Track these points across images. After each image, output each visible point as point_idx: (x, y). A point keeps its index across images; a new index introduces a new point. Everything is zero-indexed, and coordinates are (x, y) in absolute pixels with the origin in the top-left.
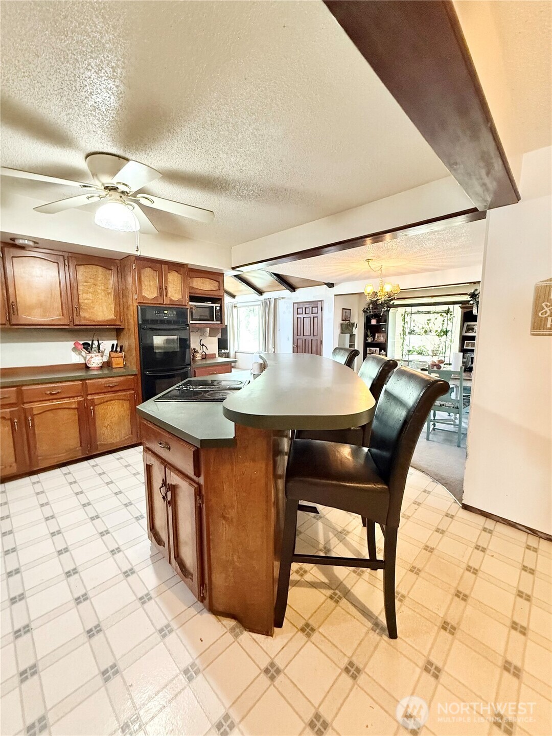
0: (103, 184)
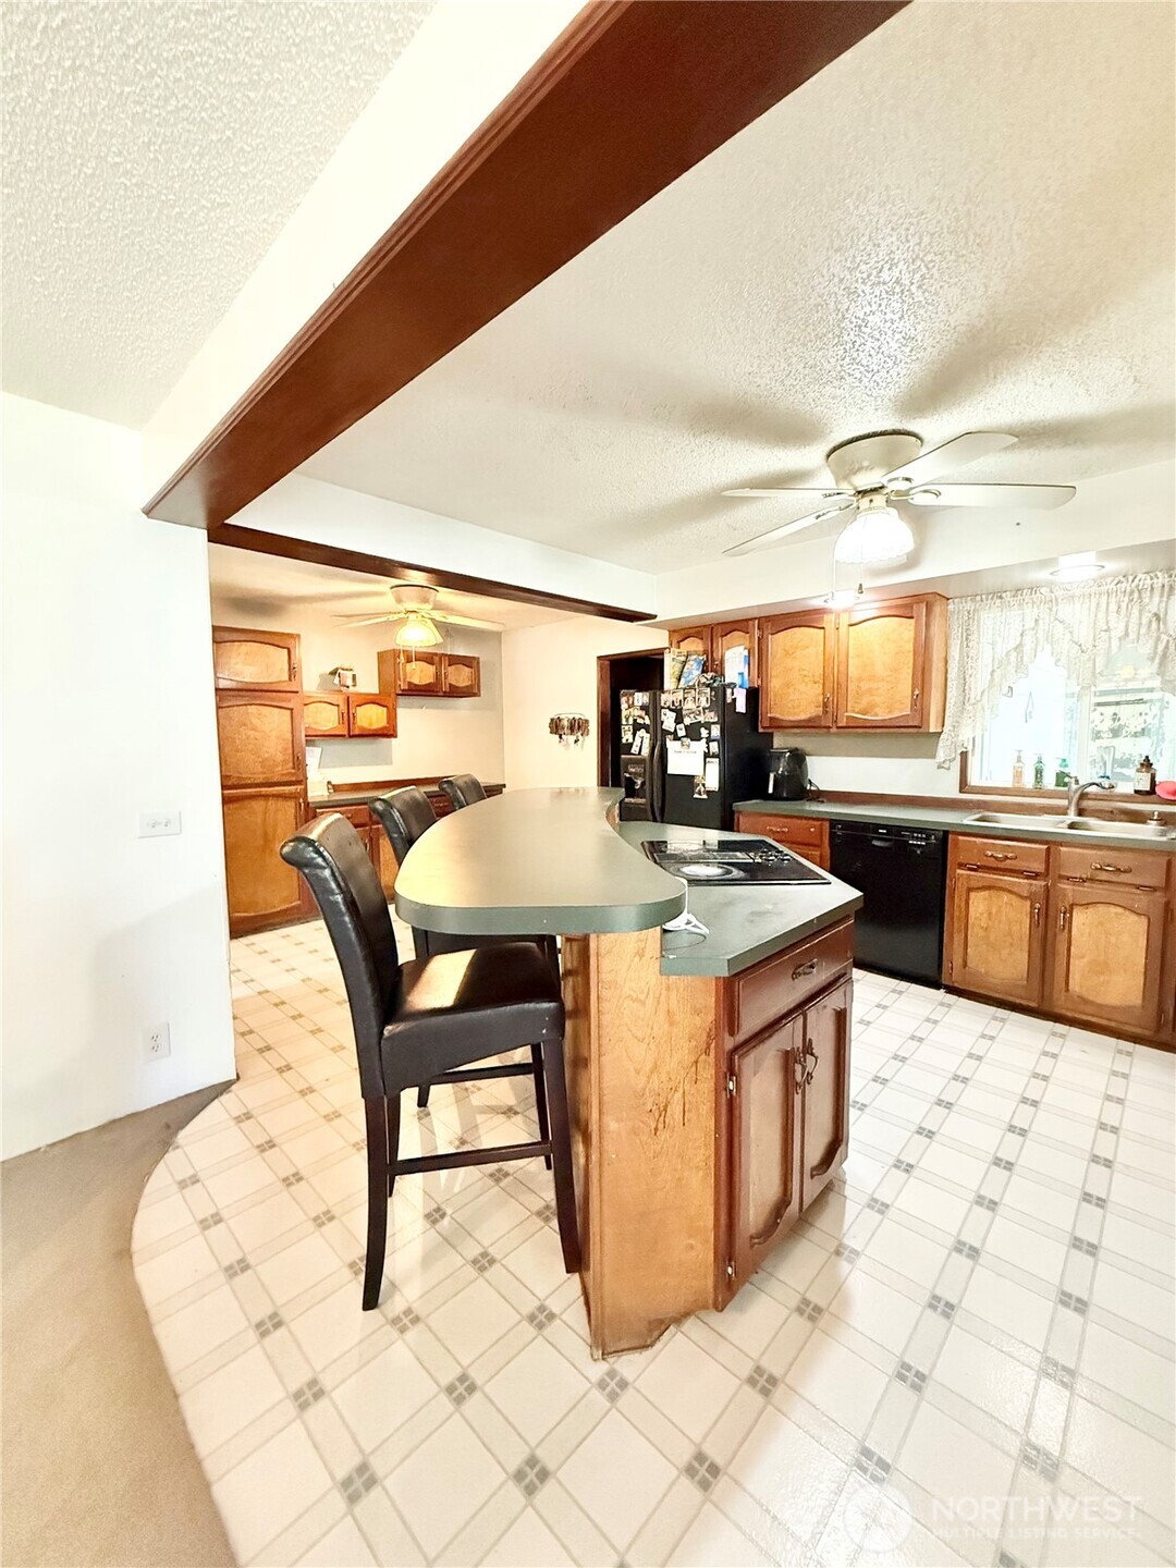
0: (855, 488)
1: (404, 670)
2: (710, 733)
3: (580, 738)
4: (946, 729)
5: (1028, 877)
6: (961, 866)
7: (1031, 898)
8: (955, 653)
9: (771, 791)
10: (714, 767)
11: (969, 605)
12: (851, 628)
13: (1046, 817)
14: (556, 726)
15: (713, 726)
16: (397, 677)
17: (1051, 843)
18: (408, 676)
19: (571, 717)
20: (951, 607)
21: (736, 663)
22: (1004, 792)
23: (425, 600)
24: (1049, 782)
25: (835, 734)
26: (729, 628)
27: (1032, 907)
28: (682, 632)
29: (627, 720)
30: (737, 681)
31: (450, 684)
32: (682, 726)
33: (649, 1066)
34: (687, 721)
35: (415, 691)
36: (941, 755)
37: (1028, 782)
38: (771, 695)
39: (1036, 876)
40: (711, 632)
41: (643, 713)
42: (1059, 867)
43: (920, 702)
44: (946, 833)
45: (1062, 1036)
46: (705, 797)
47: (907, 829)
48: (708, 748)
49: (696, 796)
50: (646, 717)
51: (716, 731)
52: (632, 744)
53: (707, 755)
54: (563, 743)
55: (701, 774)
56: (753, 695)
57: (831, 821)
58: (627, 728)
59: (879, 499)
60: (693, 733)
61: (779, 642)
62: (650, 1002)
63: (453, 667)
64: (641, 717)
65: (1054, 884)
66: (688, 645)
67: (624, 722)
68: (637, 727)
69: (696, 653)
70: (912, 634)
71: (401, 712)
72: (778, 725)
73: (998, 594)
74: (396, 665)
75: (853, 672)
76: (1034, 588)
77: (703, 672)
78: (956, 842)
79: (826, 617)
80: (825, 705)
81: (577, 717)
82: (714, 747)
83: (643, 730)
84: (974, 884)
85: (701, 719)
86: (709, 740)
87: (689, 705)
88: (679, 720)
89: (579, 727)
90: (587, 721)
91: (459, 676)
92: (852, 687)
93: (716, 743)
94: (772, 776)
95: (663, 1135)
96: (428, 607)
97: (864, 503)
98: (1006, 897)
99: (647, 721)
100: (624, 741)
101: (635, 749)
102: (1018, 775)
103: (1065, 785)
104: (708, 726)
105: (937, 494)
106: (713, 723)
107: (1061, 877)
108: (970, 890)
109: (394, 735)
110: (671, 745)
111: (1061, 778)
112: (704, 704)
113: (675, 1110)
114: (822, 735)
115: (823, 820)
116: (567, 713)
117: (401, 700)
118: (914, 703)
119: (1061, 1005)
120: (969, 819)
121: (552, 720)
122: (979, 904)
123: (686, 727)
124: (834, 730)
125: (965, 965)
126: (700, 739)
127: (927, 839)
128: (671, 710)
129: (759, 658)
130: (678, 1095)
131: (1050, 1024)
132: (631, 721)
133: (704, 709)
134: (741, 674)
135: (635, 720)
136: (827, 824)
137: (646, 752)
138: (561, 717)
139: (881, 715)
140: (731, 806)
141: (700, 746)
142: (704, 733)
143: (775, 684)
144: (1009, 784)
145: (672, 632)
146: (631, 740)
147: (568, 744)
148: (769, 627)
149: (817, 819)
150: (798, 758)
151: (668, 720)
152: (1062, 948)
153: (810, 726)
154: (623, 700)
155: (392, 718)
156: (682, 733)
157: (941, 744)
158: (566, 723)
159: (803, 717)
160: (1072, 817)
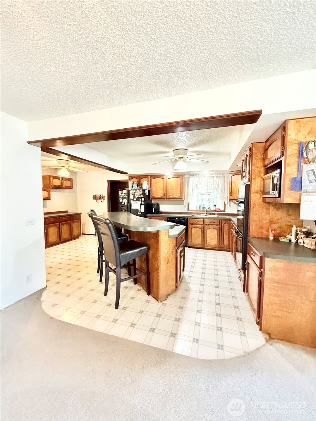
0: (178, 157)
1: (53, 182)
2: (142, 200)
3: (103, 201)
4: (185, 199)
5: (201, 225)
6: (190, 224)
7: (201, 228)
8: (186, 185)
9: (154, 212)
10: (143, 207)
11: (189, 177)
12: (169, 179)
13: (202, 215)
14: (95, 197)
15: (142, 198)
16: (50, 183)
17: (204, 219)
18: (54, 183)
19: (100, 195)
20: (186, 176)
21: (145, 185)
22: (195, 211)
23: (67, 164)
24: (201, 209)
25: (166, 200)
26: (143, 177)
27: (201, 230)
28: (132, 177)
29: (121, 196)
30: (146, 188)
31: (65, 186)
32: (135, 198)
33: (167, 253)
34: (136, 197)
35: (56, 187)
36: (185, 204)
37: (198, 209)
38: (153, 192)
39: (202, 224)
40: (139, 178)
41: (125, 195)
42: (205, 223)
43: (182, 194)
44: (188, 218)
45: (206, 251)
46: (141, 213)
47: (181, 218)
48: (141, 203)
49: (139, 213)
50: (126, 196)
51: (143, 199)
52: (122, 202)
53: (141, 204)
54: (97, 202)
55: (140, 208)
56: (149, 191)
57: (167, 217)
58: (121, 198)
59: (182, 159)
60: (138, 199)
61: (154, 181)
62: (167, 242)
63: (66, 181)
64: (125, 196)
65: (204, 226)
66: (133, 180)
67: (120, 197)
68: (123, 198)
69: (136, 182)
70: (180, 181)
71: (51, 193)
72: (155, 198)
73: (193, 175)
74: (50, 180)
75: (169, 188)
76: (199, 175)
77: (138, 186)
78: (189, 220)
79: (164, 177)
80: (164, 194)
81: (101, 195)
82: (143, 203)
83: (125, 199)
84: (192, 227)
85: (140, 196)
86: (142, 201)
87: (137, 193)
88: (134, 197)
89: (102, 198)
90: (104, 196)
91: (68, 184)
92: (169, 191)
93: (143, 202)
94: (154, 209)
95: (168, 264)
96: (68, 166)
97: (180, 160)
98: (197, 229)
99: (126, 197)
100: (120, 201)
101: (123, 203)
102: (197, 207)
103: (204, 209)
104: (141, 198)
105: (190, 160)
106: (143, 197)
107: (205, 224)
108: (192, 228)
109: (49, 200)
110: (132, 202)
111: (203, 208)
112: (140, 193)
113: (170, 259)
114: (163, 200)
115: (165, 217)
116: (98, 194)
117: (51, 190)
118: (181, 194)
119: (206, 246)
120: (191, 216)
121: (94, 196)
122: (193, 230)
123: (136, 198)
124: (166, 199)
125: (191, 242)
126: (139, 201)
127: (185, 219)
128: (132, 194)
129: (150, 184)
130: (170, 258)
131: (204, 250)
132: (122, 197)
133: (140, 194)
134: (146, 187)
135: (123, 197)
136: (166, 218)
137: (126, 204)
138: (97, 195)
139: (175, 196)
140: (146, 215)
141: (140, 202)
142: (140, 199)
143: (154, 190)
144: (195, 209)
145: (129, 177)
146: (122, 201)
147: (99, 202)
148: (152, 177)
149: (164, 217)
150: (158, 205)
151: (132, 197)
152: (206, 236)
153: (161, 198)
154: (120, 192)
155: (49, 195)
156: (135, 199)
157: (184, 202)
158: (98, 197)
159: (160, 196)
160: (205, 214)
